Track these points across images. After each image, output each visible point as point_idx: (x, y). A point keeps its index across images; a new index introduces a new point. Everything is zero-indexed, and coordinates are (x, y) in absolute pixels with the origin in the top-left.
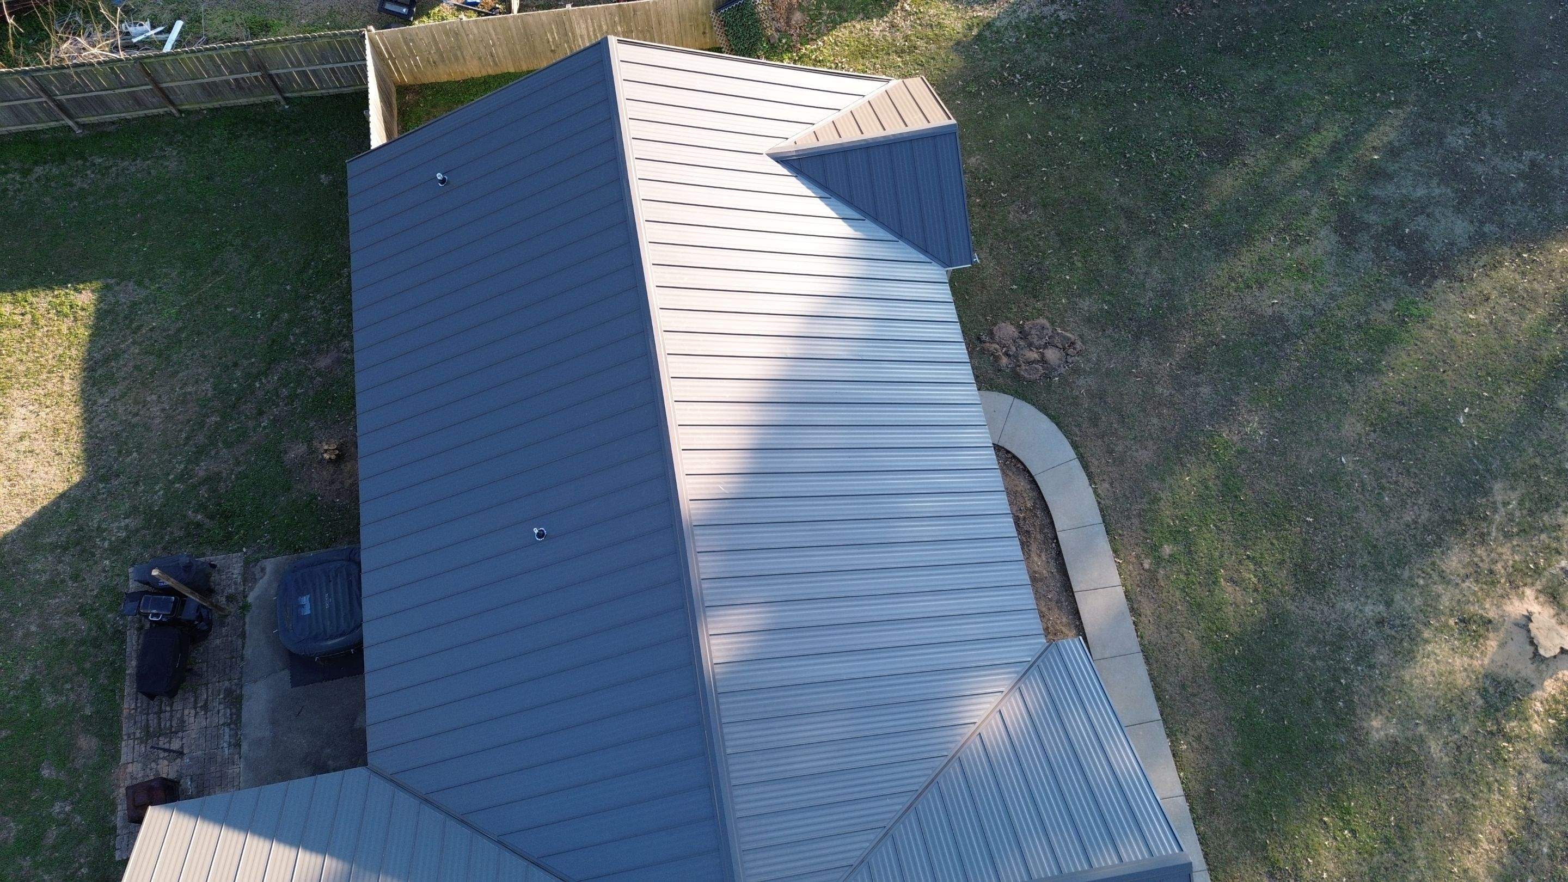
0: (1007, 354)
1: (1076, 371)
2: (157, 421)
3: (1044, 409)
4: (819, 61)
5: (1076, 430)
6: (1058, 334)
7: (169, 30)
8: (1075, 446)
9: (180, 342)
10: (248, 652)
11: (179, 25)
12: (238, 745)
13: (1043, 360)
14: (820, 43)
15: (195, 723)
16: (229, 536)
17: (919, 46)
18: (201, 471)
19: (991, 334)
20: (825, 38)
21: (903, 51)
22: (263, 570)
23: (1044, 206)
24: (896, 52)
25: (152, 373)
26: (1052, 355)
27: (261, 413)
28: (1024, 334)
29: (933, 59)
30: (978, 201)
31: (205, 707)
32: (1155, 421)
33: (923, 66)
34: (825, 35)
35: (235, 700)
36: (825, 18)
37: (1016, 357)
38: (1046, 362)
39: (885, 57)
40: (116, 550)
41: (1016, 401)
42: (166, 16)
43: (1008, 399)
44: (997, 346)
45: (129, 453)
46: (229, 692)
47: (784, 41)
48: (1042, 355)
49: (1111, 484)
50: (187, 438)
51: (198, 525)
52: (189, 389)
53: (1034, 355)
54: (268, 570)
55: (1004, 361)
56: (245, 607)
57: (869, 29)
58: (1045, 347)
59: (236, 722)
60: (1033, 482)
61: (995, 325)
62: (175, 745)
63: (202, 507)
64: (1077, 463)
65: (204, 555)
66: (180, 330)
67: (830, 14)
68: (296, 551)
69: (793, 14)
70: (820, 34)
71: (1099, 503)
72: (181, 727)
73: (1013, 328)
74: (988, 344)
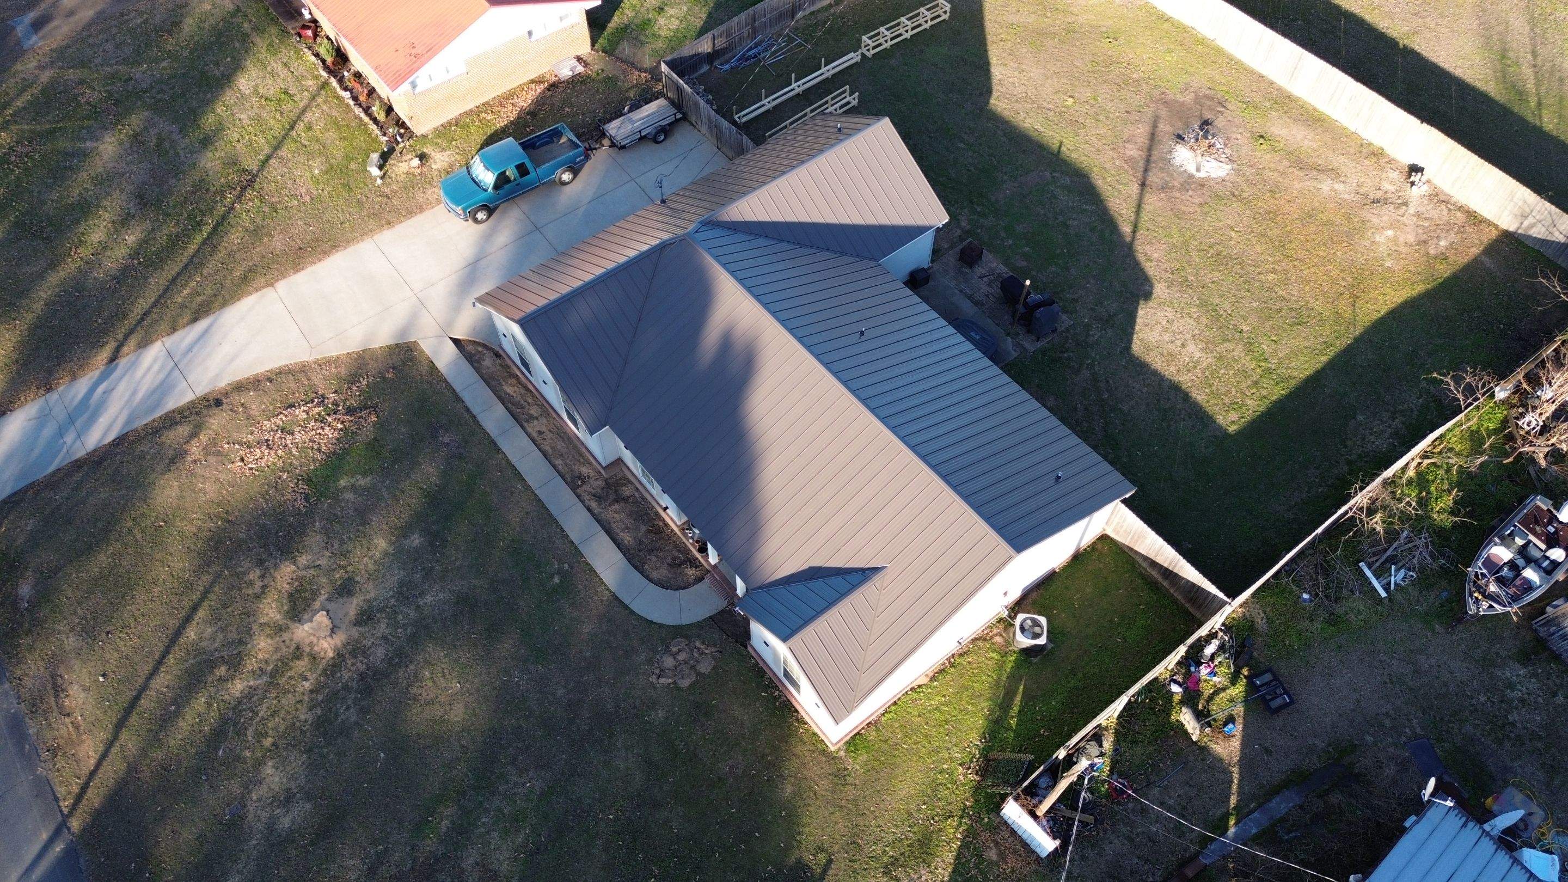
0: (699, 649)
1: (650, 662)
2: (1130, 381)
3: (661, 626)
4: (949, 817)
5: (635, 623)
6: (671, 676)
7: (1386, 588)
8: (632, 612)
9: (1163, 421)
10: (989, 321)
11: (1383, 594)
12: (961, 291)
13: (674, 656)
14: (959, 836)
15: (985, 289)
16: (1044, 355)
17: (883, 876)
18: (1086, 373)
19: (714, 658)
20: (959, 843)
21: (892, 863)
22: (1015, 351)
23: (720, 779)
24: (897, 859)
25: (1159, 401)
26: (669, 662)
27: (1086, 409)
28: (693, 668)
29: (865, 869)
30: (769, 758)
31: (987, 296)
32: (588, 654)
33: (870, 857)
34: (960, 847)
35: (976, 303)
36: (971, 865)
37: (692, 651)
38: (671, 655)
39: (902, 851)
40: (1088, 327)
41: (679, 623)
42: (1399, 597)
43: (685, 622)
44: (706, 651)
45: (1127, 362)
46: (983, 304)
47: (986, 820)
48: (675, 659)
49: (602, 602)
50: (1108, 381)
51: (1063, 352)
52: (1133, 402)
53: (682, 657)
54: (1013, 352)
55: (698, 646)
56: (1008, 334)
57: (931, 872)
58: (676, 668)
59: (970, 298)
60: (650, 580)
61: (714, 668)
62: (985, 279)
63: (1069, 359)
64: (627, 602)
65: (1048, 343)
66: (1169, 426)
67: (970, 872)
68: (1008, 364)
69: (998, 855)
70: (965, 845)
71: (606, 585)
72: (989, 285)
73: (702, 670)
74: (713, 650)
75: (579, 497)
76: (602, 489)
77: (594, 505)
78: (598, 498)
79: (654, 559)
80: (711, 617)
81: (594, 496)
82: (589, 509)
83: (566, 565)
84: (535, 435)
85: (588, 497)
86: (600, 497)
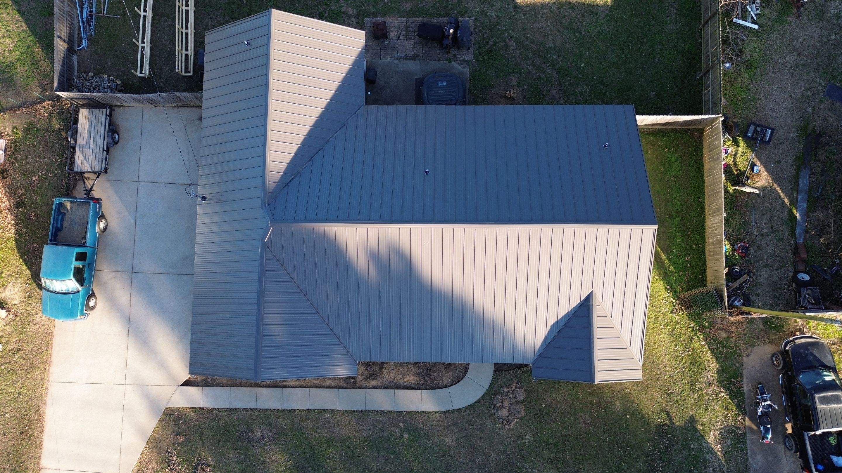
0: (509, 392)
1: (495, 422)
2: (537, 25)
3: (479, 401)
4: (691, 340)
5: (467, 413)
6: (514, 419)
7: (754, 22)
8: (459, 410)
9: (574, 33)
10: (432, 62)
11: (756, 27)
12: (398, 59)
13: (502, 408)
14: (703, 343)
15: (409, 44)
16: (481, 54)
17: (694, 395)
18: (512, 43)
19: (520, 388)
20: (706, 346)
21: (692, 385)
22: (464, 67)
23: (586, 433)
24: (691, 381)
25: (561, 23)
26: (504, 413)
27: (534, 66)
28: (517, 402)
29: (685, 400)
30: (594, 401)
31: (414, 47)
32: (465, 450)
33: (681, 393)
34: (708, 347)
35: (414, 58)
36: (720, 349)
37: (506, 396)
38: (501, 409)
39: (689, 375)
40: (483, 12)
41: (485, 390)
42: (763, 21)
43: (487, 386)
44: (513, 389)
45: (524, 15)
46: (418, 56)
47: (707, 324)
48: (505, 408)
49: (439, 421)
50: (527, 37)
51: (488, 43)
52: (550, 37)
53: (506, 404)
54: (464, 70)
55: (506, 390)
56: (450, 61)
57: (709, 370)
58: (509, 411)
59: (407, 58)
60: (446, 387)
61: (525, 391)
62: (401, 37)
63: (495, 43)
64: (451, 408)
65: (475, 45)
66: (580, 33)
67: (723, 353)
68: (470, 80)
69: (725, 333)
70: (709, 344)
71: (431, 412)
72: (408, 39)
73: (522, 398)
74: (515, 385)
75: (361, 387)
76: (366, 370)
77: (374, 383)
78: (370, 377)
79: (435, 375)
80: (495, 371)
81: (368, 378)
82: (375, 388)
83: (401, 424)
84: (297, 383)
85: (366, 382)
86: (371, 376)
